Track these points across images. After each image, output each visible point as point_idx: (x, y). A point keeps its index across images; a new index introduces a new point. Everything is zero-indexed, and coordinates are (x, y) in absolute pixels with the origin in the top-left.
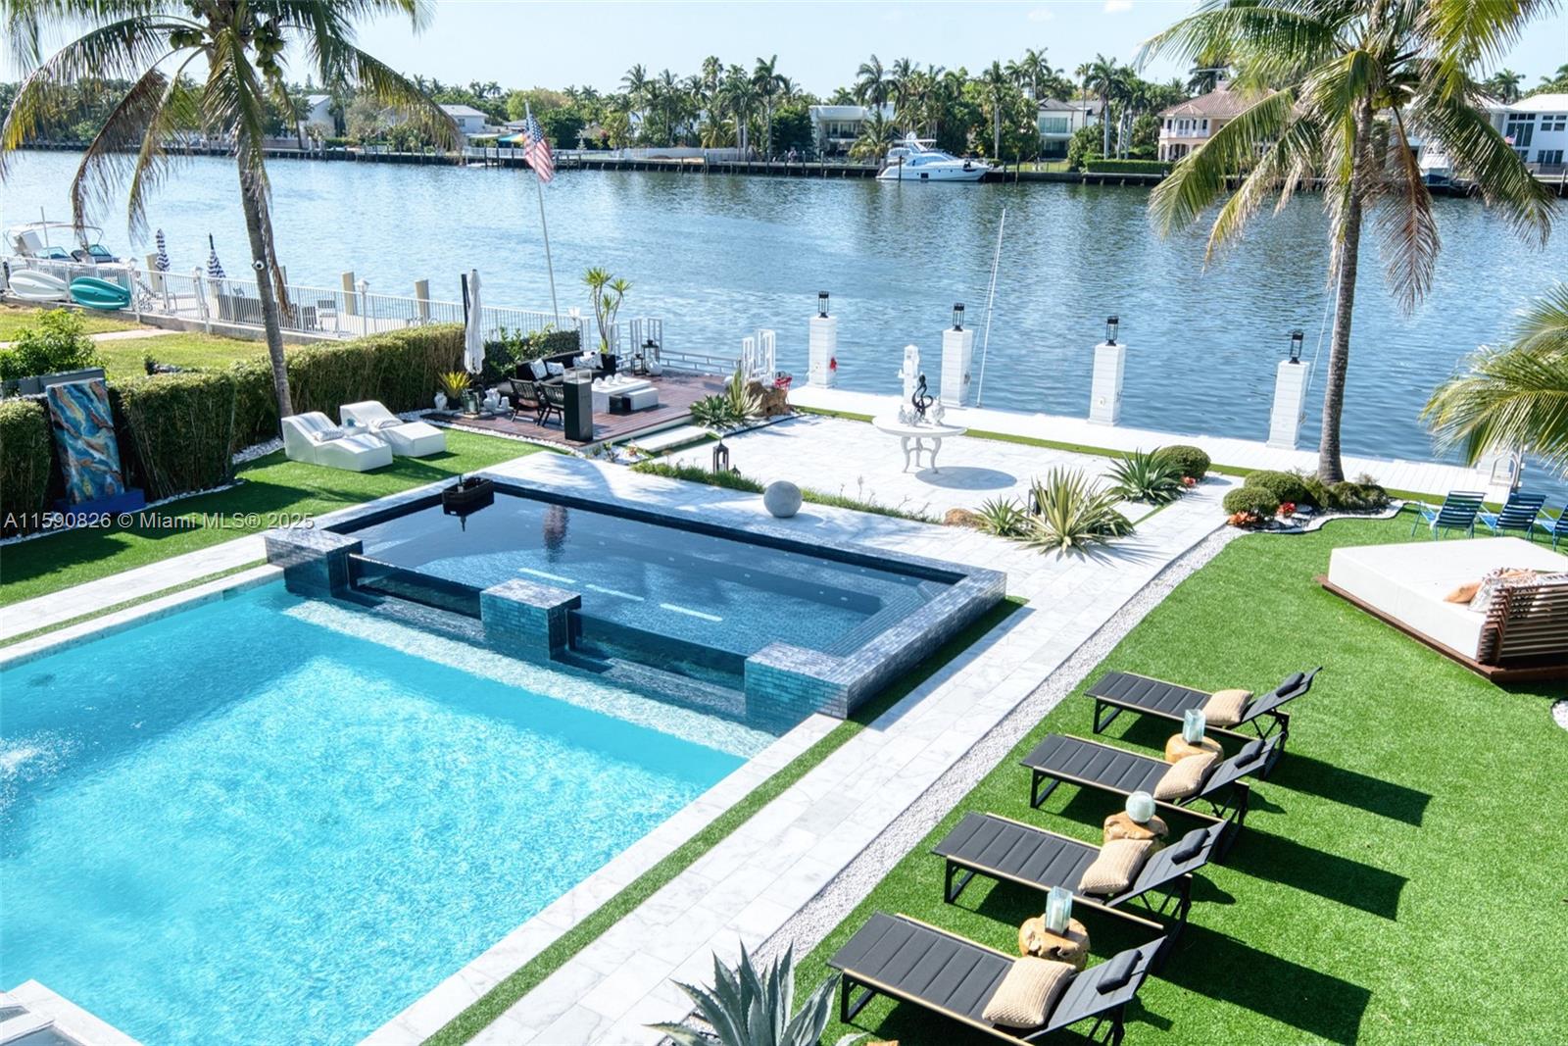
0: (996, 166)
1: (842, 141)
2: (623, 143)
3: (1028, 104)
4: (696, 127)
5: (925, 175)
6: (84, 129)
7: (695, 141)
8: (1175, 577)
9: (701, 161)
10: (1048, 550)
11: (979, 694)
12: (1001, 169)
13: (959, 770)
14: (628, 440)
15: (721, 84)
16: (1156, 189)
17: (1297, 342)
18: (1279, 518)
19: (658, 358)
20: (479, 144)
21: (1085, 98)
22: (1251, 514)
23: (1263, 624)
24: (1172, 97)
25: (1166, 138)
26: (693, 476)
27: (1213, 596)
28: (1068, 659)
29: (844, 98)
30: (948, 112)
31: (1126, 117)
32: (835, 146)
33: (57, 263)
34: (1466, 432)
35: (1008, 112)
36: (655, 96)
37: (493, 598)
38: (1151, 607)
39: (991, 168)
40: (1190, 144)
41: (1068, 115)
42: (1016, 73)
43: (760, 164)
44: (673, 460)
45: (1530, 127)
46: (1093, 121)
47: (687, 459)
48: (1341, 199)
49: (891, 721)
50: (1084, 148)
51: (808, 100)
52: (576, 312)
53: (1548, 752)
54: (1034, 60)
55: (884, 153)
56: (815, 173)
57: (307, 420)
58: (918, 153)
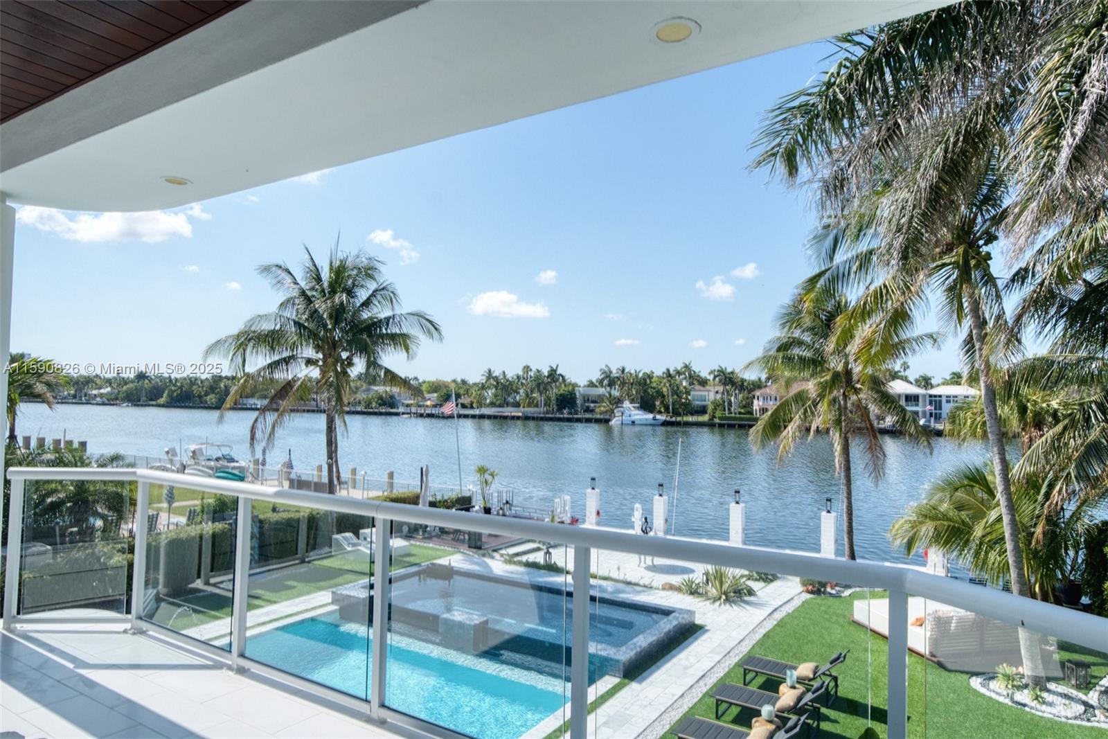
0: (671, 417)
1: (592, 405)
2: (480, 405)
3: (685, 387)
4: (518, 398)
5: (633, 422)
6: (211, 399)
7: (517, 405)
8: (778, 616)
9: (520, 414)
10: (714, 601)
11: (686, 668)
12: (674, 419)
13: (679, 703)
14: (501, 549)
15: (531, 377)
16: (752, 430)
17: (829, 503)
18: (829, 590)
19: (510, 509)
20: (408, 406)
21: (714, 385)
22: (814, 587)
23: (824, 638)
24: (758, 385)
25: (757, 405)
26: (534, 565)
27: (798, 625)
28: (729, 653)
29: (591, 384)
30: (645, 391)
31: (736, 394)
32: (588, 408)
33: (209, 463)
34: (905, 540)
35: (676, 392)
36: (498, 383)
37: (446, 620)
38: (767, 630)
39: (668, 419)
40: (769, 408)
41: (706, 393)
42: (679, 373)
43: (550, 416)
44: (524, 558)
45: (940, 401)
46: (719, 396)
47: (531, 558)
48: (838, 435)
49: (644, 679)
50: (716, 409)
51: (575, 385)
52: (471, 487)
53: (968, 698)
54: (686, 366)
55: (612, 411)
56: (579, 420)
57: (344, 537)
58: (632, 412)
